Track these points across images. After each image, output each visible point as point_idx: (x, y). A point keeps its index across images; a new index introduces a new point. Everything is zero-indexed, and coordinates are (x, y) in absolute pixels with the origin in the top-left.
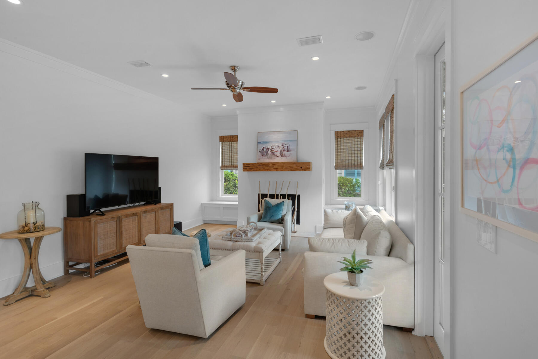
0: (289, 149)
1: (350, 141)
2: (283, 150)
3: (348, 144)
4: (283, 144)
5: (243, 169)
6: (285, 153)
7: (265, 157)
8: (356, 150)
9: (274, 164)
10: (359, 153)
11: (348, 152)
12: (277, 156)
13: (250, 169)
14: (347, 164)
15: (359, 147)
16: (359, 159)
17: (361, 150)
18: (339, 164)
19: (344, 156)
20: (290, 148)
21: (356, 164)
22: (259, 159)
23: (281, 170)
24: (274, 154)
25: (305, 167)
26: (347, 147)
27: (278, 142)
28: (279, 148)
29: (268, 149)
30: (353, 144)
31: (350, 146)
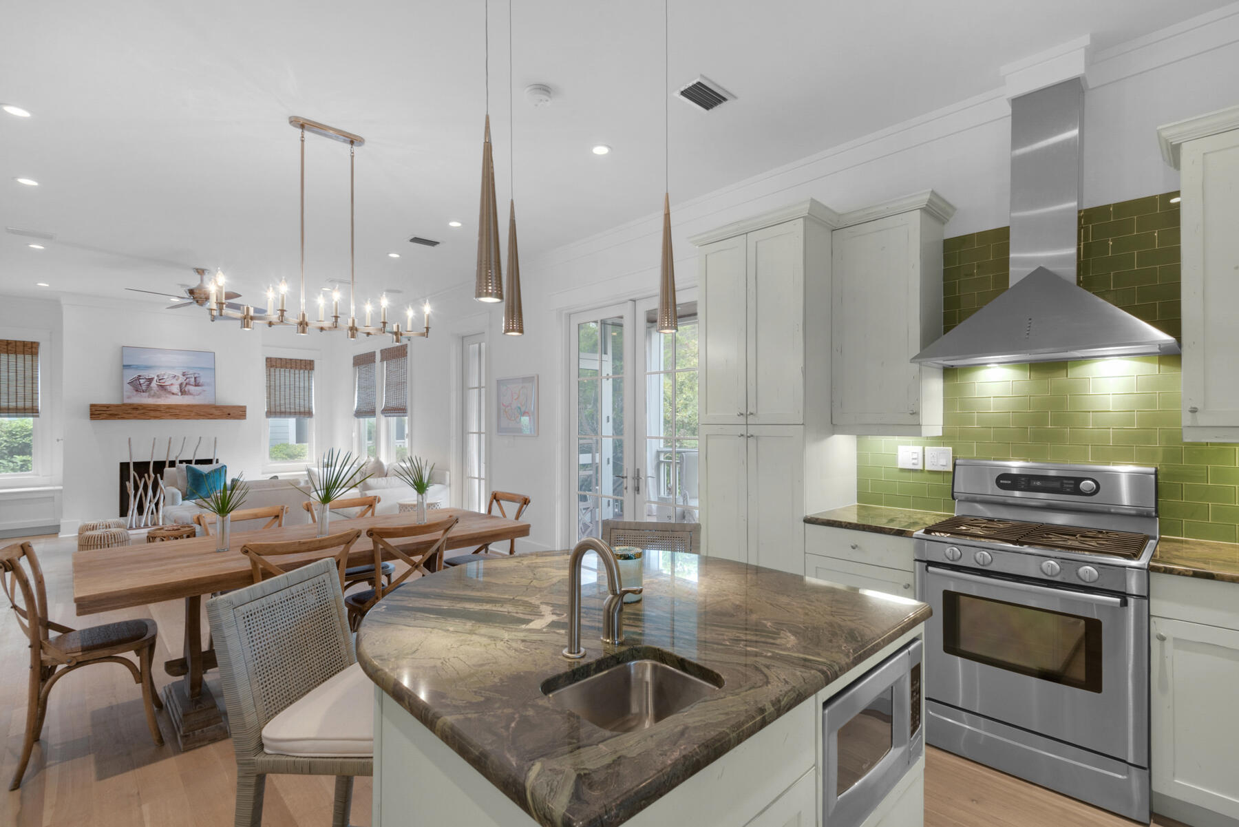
0: (198, 382)
1: (292, 375)
2: (186, 384)
3: (287, 379)
4: (184, 373)
5: (91, 415)
6: (192, 388)
7: (142, 394)
8: (302, 389)
9: (169, 407)
10: (307, 394)
11: (287, 390)
12: (173, 394)
13: (111, 415)
14: (288, 410)
15: (307, 384)
16: (307, 402)
17: (310, 389)
18: (273, 410)
19: (282, 397)
20: (201, 380)
21: (302, 410)
22: (129, 397)
23: (188, 417)
24: (165, 390)
25: (237, 413)
26: (287, 383)
27: (173, 368)
28: (177, 380)
29: (150, 380)
30: (297, 379)
31: (292, 383)
